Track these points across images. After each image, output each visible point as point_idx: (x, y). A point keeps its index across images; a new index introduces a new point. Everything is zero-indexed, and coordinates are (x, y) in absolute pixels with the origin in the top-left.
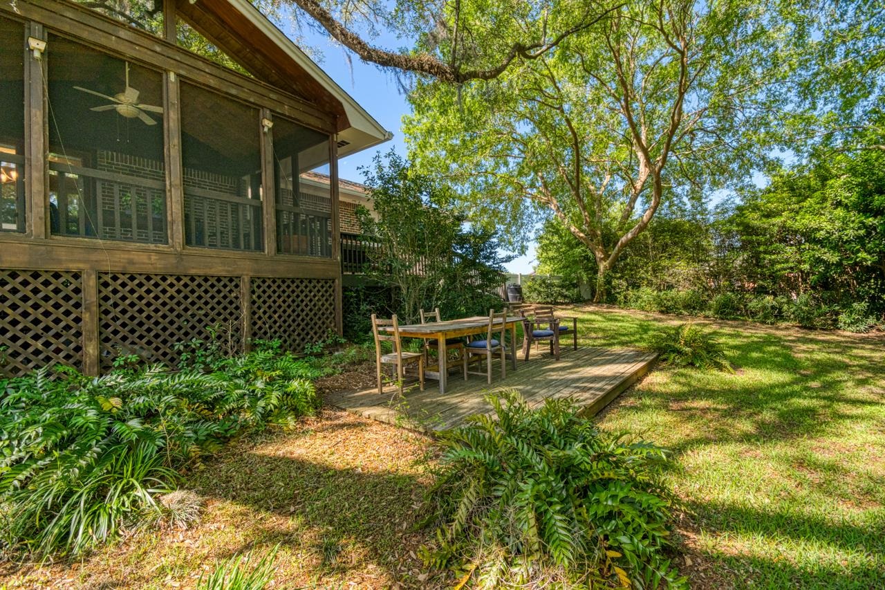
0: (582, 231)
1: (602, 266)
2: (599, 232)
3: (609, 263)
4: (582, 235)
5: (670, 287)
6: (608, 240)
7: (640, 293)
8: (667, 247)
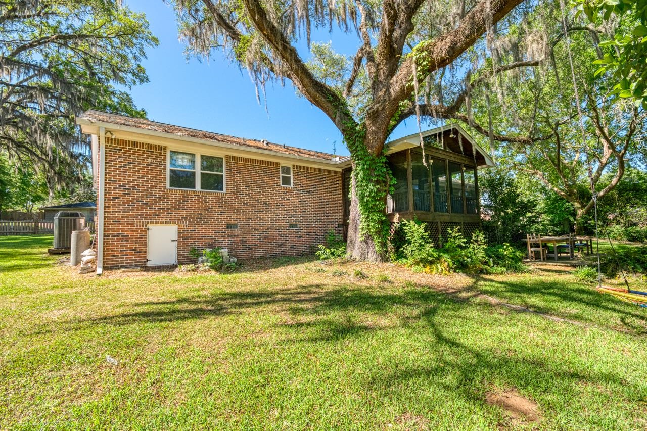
0: (562, 190)
1: (580, 212)
2: (575, 191)
3: (586, 211)
4: (563, 193)
5: (635, 224)
6: (584, 195)
7: (612, 229)
8: (630, 200)
